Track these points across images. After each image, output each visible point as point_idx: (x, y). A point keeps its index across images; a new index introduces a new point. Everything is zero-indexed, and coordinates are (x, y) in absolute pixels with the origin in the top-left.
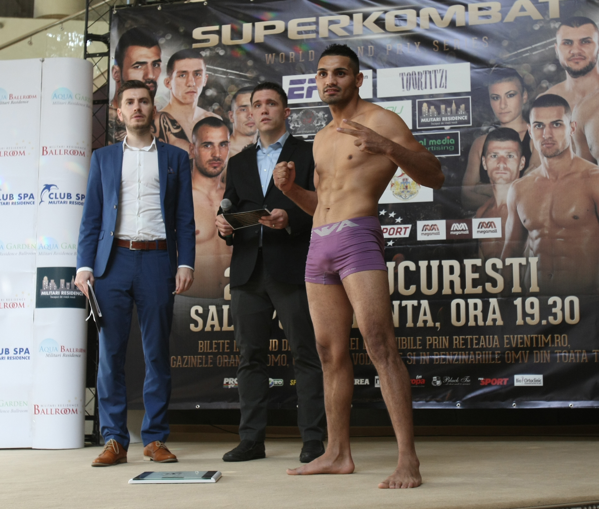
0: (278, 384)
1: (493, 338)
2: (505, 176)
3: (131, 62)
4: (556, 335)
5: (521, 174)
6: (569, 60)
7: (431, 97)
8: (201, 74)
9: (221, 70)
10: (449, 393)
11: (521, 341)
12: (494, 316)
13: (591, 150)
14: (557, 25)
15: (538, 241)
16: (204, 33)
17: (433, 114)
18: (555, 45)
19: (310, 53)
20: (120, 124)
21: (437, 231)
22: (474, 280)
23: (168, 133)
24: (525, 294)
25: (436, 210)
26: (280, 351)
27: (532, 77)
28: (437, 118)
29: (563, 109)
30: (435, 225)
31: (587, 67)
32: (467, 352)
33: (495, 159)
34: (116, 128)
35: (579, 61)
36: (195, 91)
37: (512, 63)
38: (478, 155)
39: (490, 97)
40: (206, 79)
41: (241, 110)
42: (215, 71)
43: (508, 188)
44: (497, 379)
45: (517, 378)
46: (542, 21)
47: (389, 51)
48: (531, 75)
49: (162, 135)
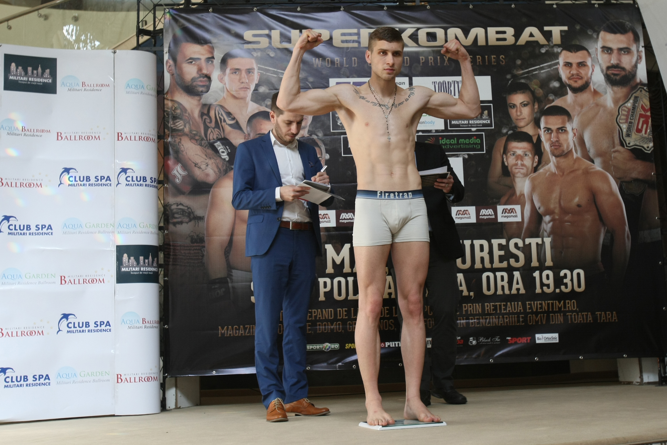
0: (335, 348)
1: (518, 304)
2: (522, 171)
3: (185, 57)
4: (567, 301)
5: (535, 169)
6: (569, 79)
8: (253, 73)
9: (272, 70)
10: (483, 350)
11: (540, 306)
12: (518, 286)
13: (589, 151)
14: (559, 50)
15: (550, 225)
16: (255, 36)
18: (558, 66)
19: (353, 60)
20: (176, 113)
21: (468, 216)
22: (500, 256)
23: (223, 123)
24: (542, 268)
25: (467, 198)
26: (335, 320)
27: (541, 91)
28: (465, 121)
29: (566, 118)
30: (467, 210)
31: (583, 85)
32: (497, 316)
33: (514, 157)
34: (171, 117)
35: (577, 80)
36: (248, 87)
37: (524, 78)
38: (500, 152)
39: (508, 106)
40: (258, 77)
42: (267, 71)
43: (525, 181)
44: (522, 338)
45: (538, 337)
46: (547, 46)
47: (423, 63)
48: (540, 89)
49: (217, 125)
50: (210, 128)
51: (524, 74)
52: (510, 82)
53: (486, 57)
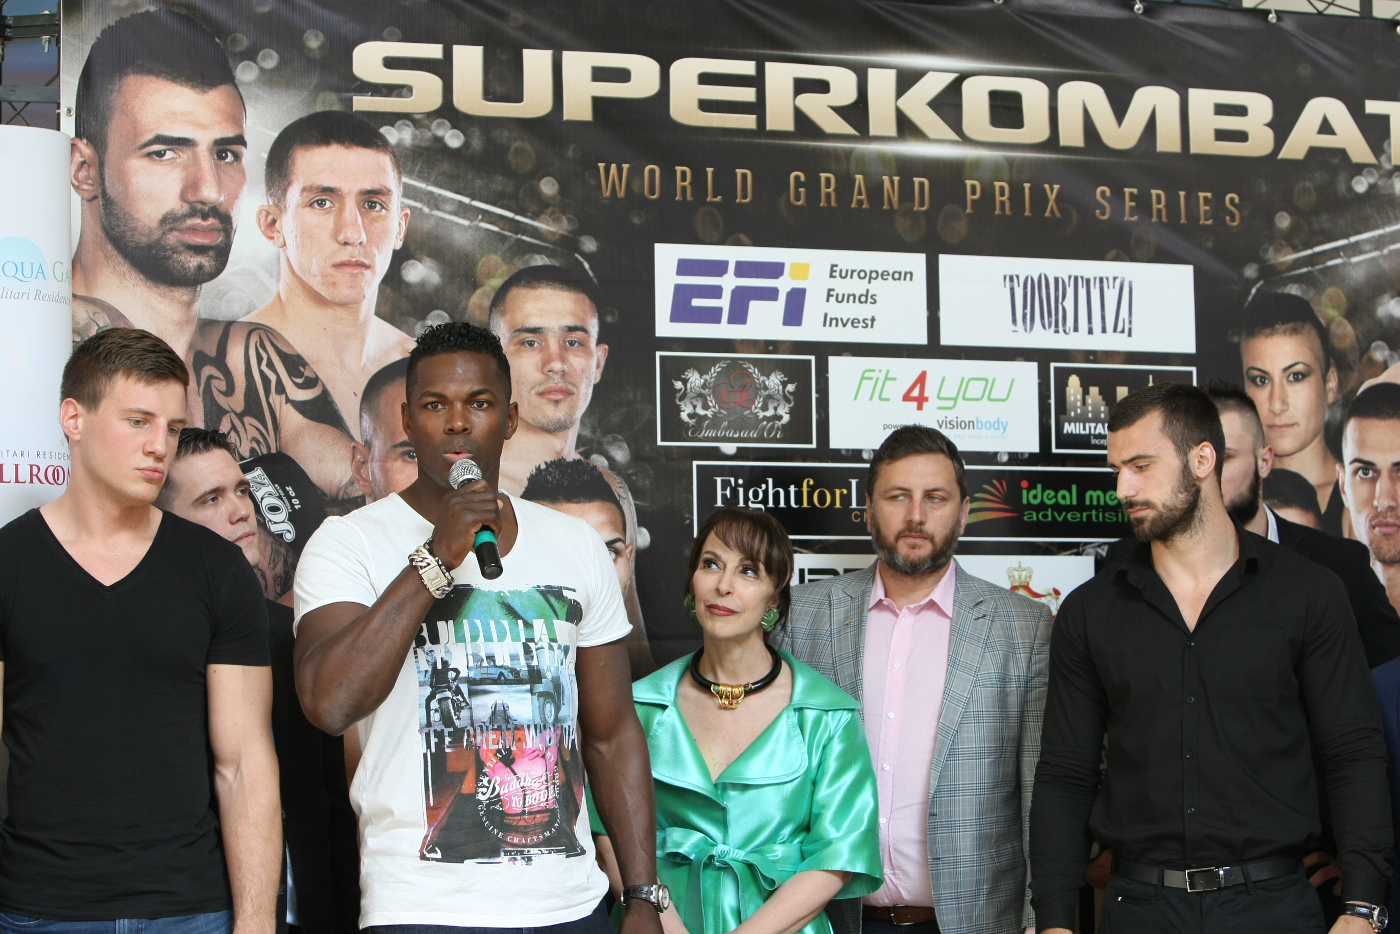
3: (136, 133)
7: (1091, 358)
8: (384, 206)
9: (454, 200)
16: (391, 63)
17: (1096, 412)
19: (739, 177)
23: (276, 400)
27: (1349, 329)
36: (366, 262)
37: (1298, 279)
39: (1245, 377)
40: (403, 223)
41: (522, 343)
42: (434, 202)
46: (1375, 172)
47: (973, 201)
48: (1346, 322)
49: (253, 407)
50: (225, 412)
51: (1299, 268)
52: (1254, 291)
53: (1182, 194)
